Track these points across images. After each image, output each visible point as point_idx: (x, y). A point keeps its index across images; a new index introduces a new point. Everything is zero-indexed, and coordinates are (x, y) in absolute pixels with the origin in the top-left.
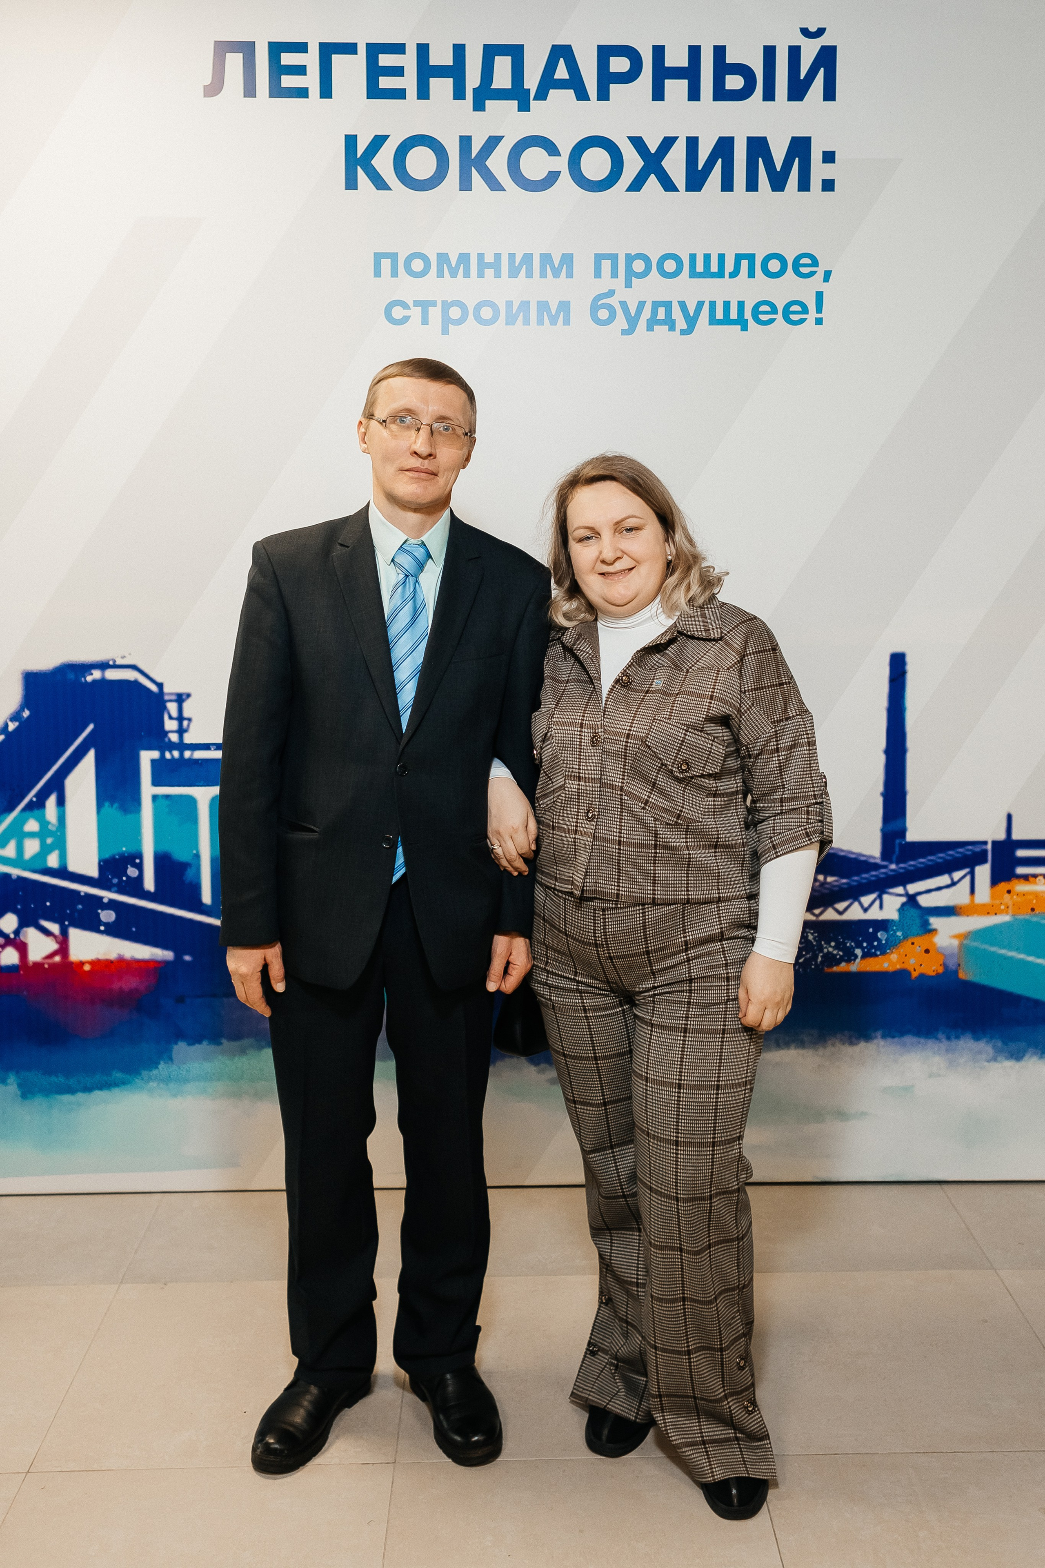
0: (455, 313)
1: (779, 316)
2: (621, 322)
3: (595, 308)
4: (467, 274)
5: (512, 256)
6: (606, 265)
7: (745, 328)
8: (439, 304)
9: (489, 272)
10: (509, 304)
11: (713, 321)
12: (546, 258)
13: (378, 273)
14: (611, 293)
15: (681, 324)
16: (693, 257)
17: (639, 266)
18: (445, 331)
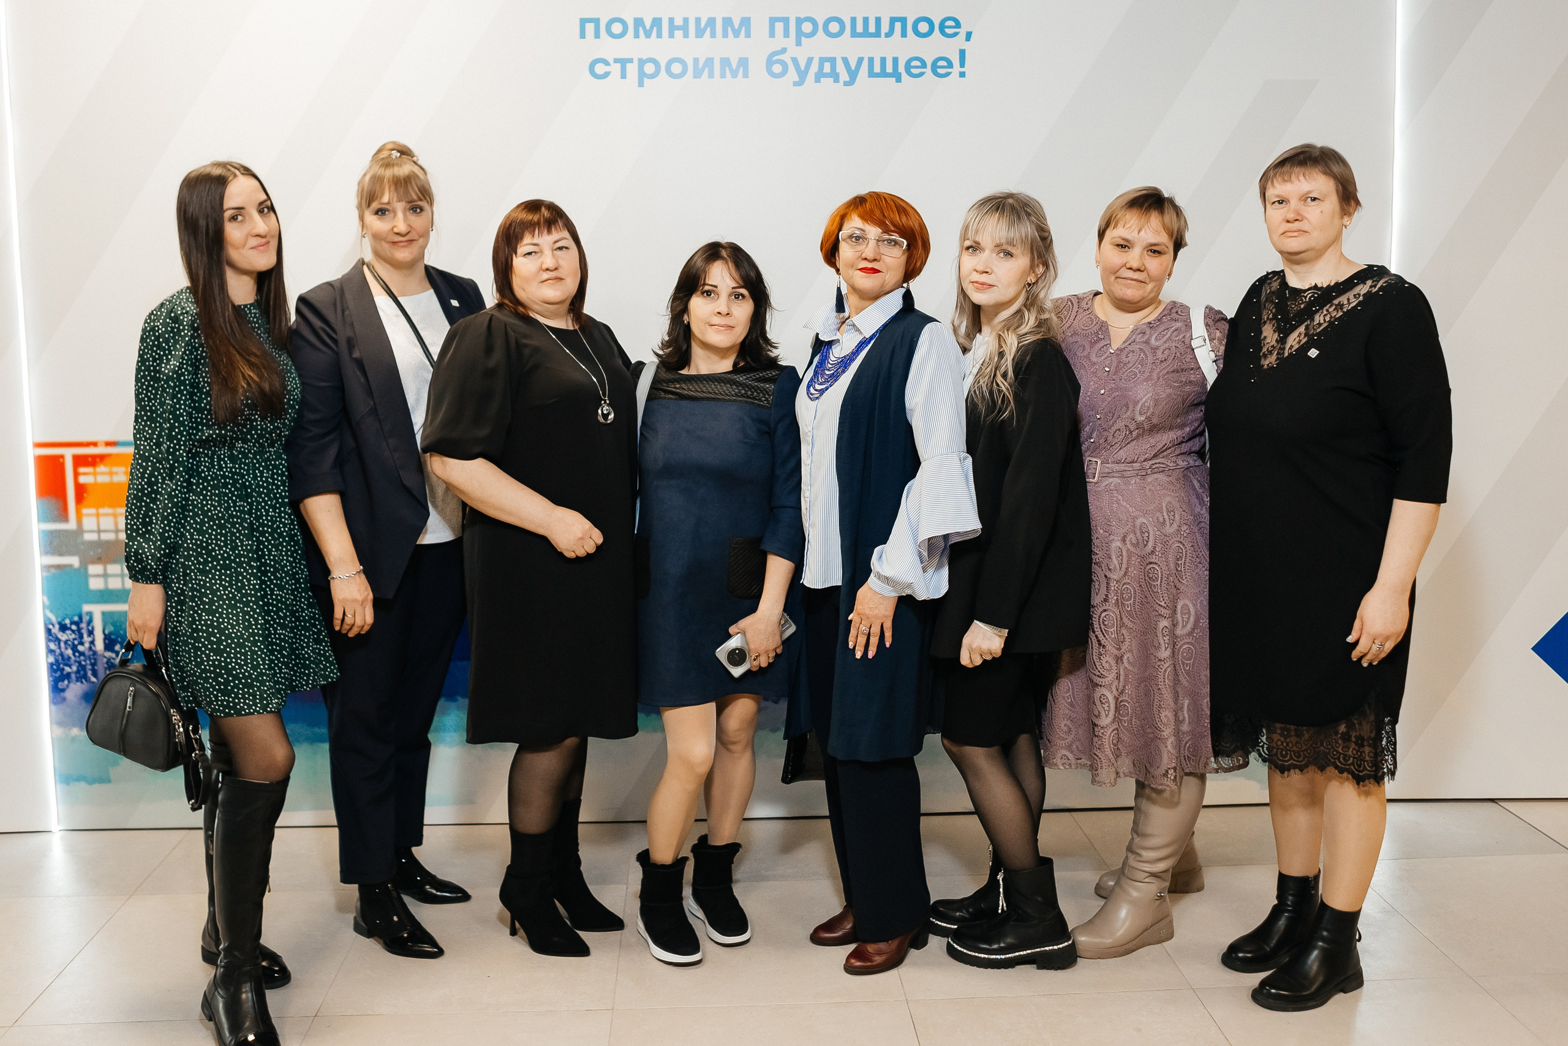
0: (649, 68)
1: (928, 70)
2: (792, 75)
3: (770, 63)
4: (659, 35)
5: (698, 20)
6: (779, 26)
7: (899, 80)
8: (636, 62)
9: (679, 34)
10: (696, 60)
11: (872, 74)
12: (727, 22)
13: (583, 35)
14: (784, 51)
15: (844, 76)
16: (854, 20)
17: (807, 27)
18: (641, 84)
